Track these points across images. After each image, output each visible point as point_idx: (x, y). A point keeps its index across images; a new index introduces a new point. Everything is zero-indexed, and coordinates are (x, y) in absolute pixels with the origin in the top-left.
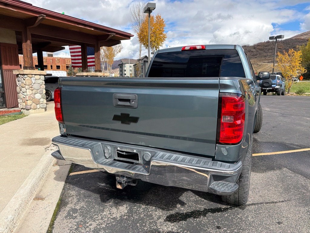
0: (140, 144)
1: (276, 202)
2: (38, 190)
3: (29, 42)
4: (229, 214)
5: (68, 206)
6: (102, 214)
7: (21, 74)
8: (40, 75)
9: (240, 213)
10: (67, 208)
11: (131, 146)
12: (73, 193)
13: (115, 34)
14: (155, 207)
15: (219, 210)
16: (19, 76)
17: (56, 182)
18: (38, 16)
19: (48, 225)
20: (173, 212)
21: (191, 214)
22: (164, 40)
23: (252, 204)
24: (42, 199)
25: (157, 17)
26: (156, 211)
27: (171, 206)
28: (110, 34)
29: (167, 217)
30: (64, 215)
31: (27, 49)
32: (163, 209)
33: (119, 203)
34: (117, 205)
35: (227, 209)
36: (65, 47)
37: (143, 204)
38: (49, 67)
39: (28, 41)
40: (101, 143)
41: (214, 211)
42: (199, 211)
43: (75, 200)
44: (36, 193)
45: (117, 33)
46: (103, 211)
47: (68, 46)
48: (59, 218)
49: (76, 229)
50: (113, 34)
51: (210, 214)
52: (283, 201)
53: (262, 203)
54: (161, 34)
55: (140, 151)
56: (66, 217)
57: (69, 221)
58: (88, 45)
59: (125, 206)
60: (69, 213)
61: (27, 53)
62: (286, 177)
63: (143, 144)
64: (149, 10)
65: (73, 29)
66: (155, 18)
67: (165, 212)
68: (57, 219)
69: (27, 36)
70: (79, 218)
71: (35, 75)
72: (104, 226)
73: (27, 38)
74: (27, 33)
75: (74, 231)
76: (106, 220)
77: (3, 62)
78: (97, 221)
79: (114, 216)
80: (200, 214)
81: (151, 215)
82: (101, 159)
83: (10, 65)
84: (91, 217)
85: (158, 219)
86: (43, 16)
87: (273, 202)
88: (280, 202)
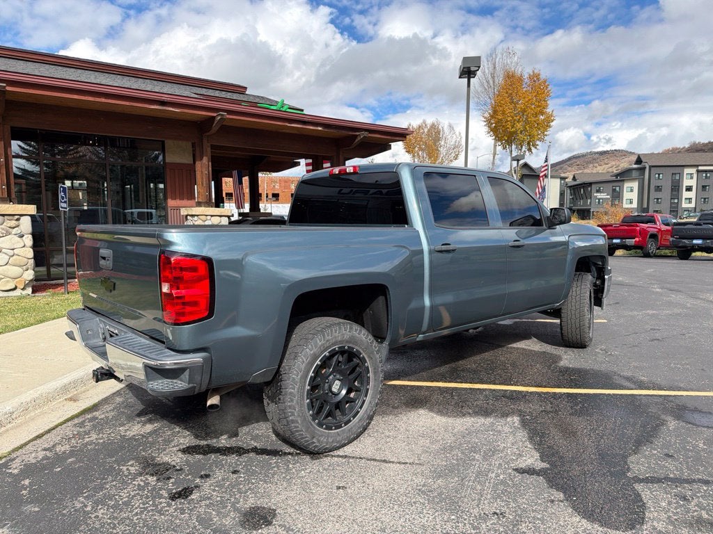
1: (390, 462)
2: (82, 389)
3: (205, 160)
4: (279, 461)
5: (94, 413)
6: (118, 428)
7: (190, 215)
8: (221, 216)
9: (301, 463)
10: (89, 416)
12: (119, 399)
13: (367, 132)
14: (192, 432)
15: (274, 453)
16: (189, 217)
18: (215, 115)
19: (47, 428)
20: (203, 443)
21: (225, 450)
22: (547, 126)
23: (341, 457)
24: (75, 401)
25: (530, 77)
26: (185, 437)
27: (213, 435)
28: (358, 133)
29: (188, 447)
30: (77, 422)
31: (202, 172)
32: (197, 437)
33: (155, 420)
34: (150, 421)
35: (289, 454)
36: (299, 162)
37: (180, 427)
39: (204, 158)
40: (99, 318)
41: (263, 452)
42: (241, 448)
43: (110, 409)
44: (75, 393)
45: (371, 131)
46: (123, 425)
47: (304, 159)
48: (69, 424)
49: (69, 438)
50: (363, 135)
51: (252, 455)
52: (406, 463)
53: (361, 458)
56: (75, 425)
57: (73, 429)
59: (156, 425)
60: (84, 421)
61: (202, 178)
64: (468, 72)
65: (288, 131)
66: (527, 80)
67: (194, 440)
68: (65, 424)
69: (203, 151)
70: (87, 428)
71: (212, 216)
72: (102, 441)
73: (203, 153)
74: (202, 144)
75: (64, 440)
76: (113, 435)
77: (169, 194)
78: (101, 435)
79: (127, 434)
80: (237, 452)
81: (172, 441)
82: (95, 341)
83: (180, 199)
84: (102, 429)
85: (173, 447)
86: (222, 115)
87: (385, 461)
88: (399, 463)
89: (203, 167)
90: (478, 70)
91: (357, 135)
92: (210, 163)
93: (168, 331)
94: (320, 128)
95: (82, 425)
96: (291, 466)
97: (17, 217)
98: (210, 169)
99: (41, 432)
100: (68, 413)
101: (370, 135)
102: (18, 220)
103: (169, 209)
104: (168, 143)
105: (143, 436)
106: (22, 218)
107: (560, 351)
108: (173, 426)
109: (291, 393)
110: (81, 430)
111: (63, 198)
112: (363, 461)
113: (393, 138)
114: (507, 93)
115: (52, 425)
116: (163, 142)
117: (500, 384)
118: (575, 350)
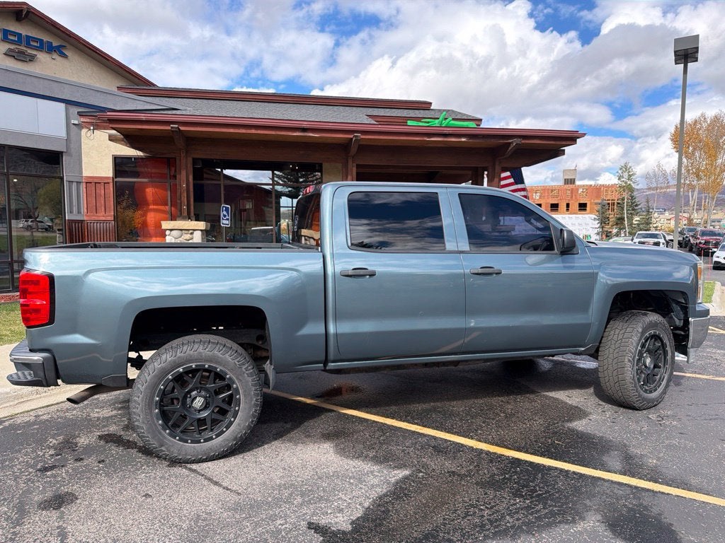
1: (218, 485)
13: (519, 139)
20: (121, 433)
23: (191, 470)
29: (107, 435)
32: (126, 427)
38: (563, 206)
41: (145, 450)
50: (515, 142)
52: (228, 489)
59: (119, 412)
64: (684, 56)
72: (72, 417)
73: (348, 173)
74: (348, 164)
75: (55, 411)
76: (84, 414)
78: (78, 413)
81: (107, 427)
85: (100, 432)
86: (357, 136)
87: (216, 483)
88: (225, 487)
91: (510, 143)
94: (463, 140)
96: (144, 467)
97: (191, 231)
101: (523, 142)
102: (192, 234)
104: (325, 166)
105: (98, 419)
106: (195, 232)
111: (225, 216)
116: (320, 165)
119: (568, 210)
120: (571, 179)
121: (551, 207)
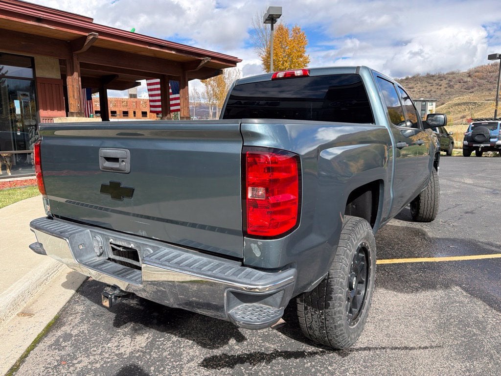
0: (140, 233)
1: (412, 349)
2: (30, 300)
4: (313, 363)
5: (63, 328)
6: (105, 345)
9: (335, 363)
10: (59, 333)
11: (127, 237)
12: (80, 308)
13: (210, 58)
14: (194, 340)
15: (299, 355)
17: (63, 289)
18: (87, 34)
20: (217, 352)
21: (248, 358)
22: (305, 66)
23: (365, 349)
24: (30, 315)
25: (294, 30)
26: (191, 348)
27: (219, 341)
28: (202, 58)
29: (205, 360)
30: (49, 343)
31: (73, 86)
32: (204, 345)
33: (139, 329)
34: (135, 331)
35: (315, 353)
36: (140, 82)
37: (176, 335)
38: (131, 113)
39: (75, 73)
40: (90, 231)
41: (288, 355)
42: (263, 354)
43: (77, 321)
44: (25, 305)
45: (213, 58)
46: (109, 341)
48: (41, 346)
49: (55, 367)
50: (206, 60)
51: (280, 360)
52: (426, 348)
53: (384, 348)
54: (301, 56)
55: (139, 245)
56: (50, 346)
57: (51, 353)
58: (171, 78)
59: (146, 335)
60: (57, 340)
61: (74, 92)
62: (452, 303)
63: (144, 234)
64: (271, 19)
66: (292, 32)
67: (205, 351)
68: (37, 348)
69: (73, 67)
70: (69, 350)
72: (98, 365)
73: (73, 69)
74: (73, 61)
75: (50, 370)
76: (107, 356)
77: (40, 105)
78: (92, 358)
79: (122, 350)
80: (263, 359)
81: (181, 354)
82: (89, 256)
83: (51, 110)
84: (87, 350)
85: (189, 362)
86: (95, 35)
87: (406, 348)
88: (420, 348)
89: (74, 82)
90: (279, 18)
91: (201, 60)
92: (80, 78)
93: (253, 246)
94: (173, 52)
95: (57, 345)
96: (330, 368)
98: (80, 83)
99: (13, 362)
100: (31, 331)
101: (212, 61)
103: (41, 119)
104: (38, 59)
105: (141, 351)
107: (417, 225)
108: (167, 335)
109: (340, 298)
110: (63, 353)
112: (388, 350)
113: (227, 64)
114: (278, 40)
115: (21, 351)
116: (32, 59)
117: (409, 257)
118: (426, 223)
119: (135, 116)
120: (134, 95)
121: (123, 114)
